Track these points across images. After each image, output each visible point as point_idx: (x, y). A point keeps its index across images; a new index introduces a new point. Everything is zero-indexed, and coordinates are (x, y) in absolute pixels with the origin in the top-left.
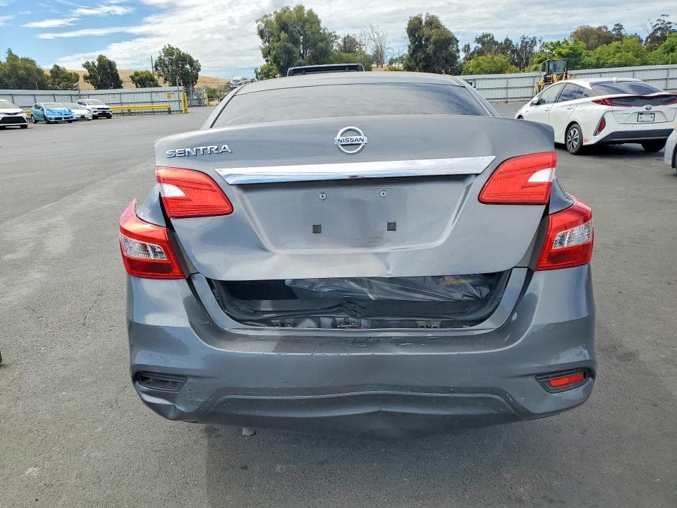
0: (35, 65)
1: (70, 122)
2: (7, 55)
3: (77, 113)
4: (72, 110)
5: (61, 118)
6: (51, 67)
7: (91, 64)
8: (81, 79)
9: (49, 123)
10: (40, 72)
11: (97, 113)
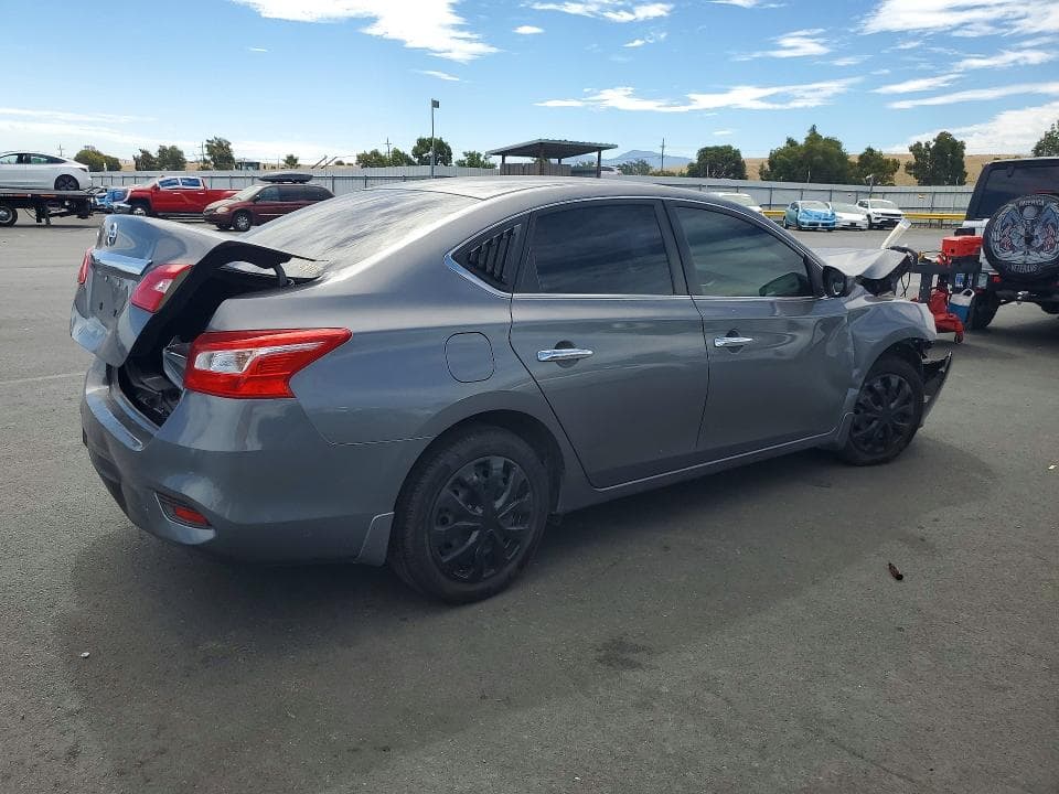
0: (839, 148)
1: (830, 230)
2: (808, 134)
3: (846, 217)
4: (837, 214)
5: (817, 224)
6: (862, 151)
7: (923, 146)
8: (902, 168)
9: (800, 229)
10: (843, 157)
11: (879, 221)
